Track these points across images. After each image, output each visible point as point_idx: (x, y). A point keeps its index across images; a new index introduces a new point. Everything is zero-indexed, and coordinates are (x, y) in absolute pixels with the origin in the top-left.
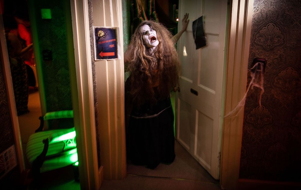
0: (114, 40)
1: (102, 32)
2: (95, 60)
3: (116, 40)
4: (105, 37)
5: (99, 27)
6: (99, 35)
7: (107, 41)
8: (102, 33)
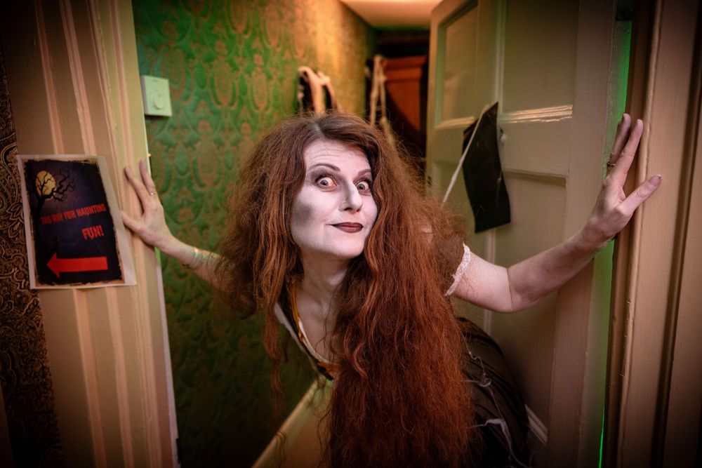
0: (100, 208)
1: (49, 176)
2: (33, 285)
3: (108, 208)
4: (60, 196)
5: (37, 157)
6: (41, 190)
7: (70, 215)
8: (49, 183)
